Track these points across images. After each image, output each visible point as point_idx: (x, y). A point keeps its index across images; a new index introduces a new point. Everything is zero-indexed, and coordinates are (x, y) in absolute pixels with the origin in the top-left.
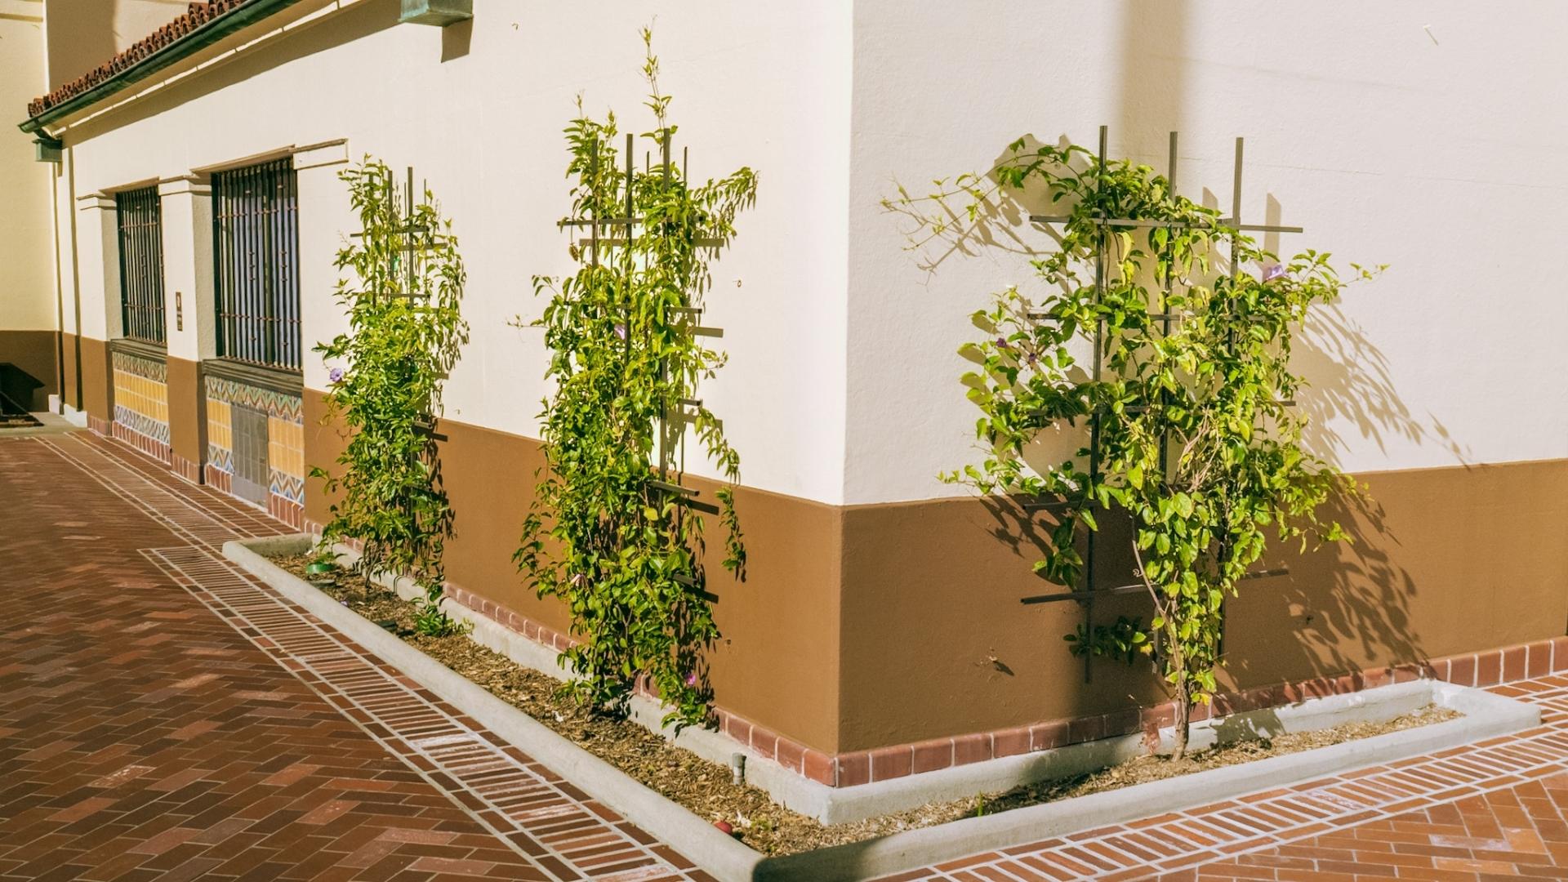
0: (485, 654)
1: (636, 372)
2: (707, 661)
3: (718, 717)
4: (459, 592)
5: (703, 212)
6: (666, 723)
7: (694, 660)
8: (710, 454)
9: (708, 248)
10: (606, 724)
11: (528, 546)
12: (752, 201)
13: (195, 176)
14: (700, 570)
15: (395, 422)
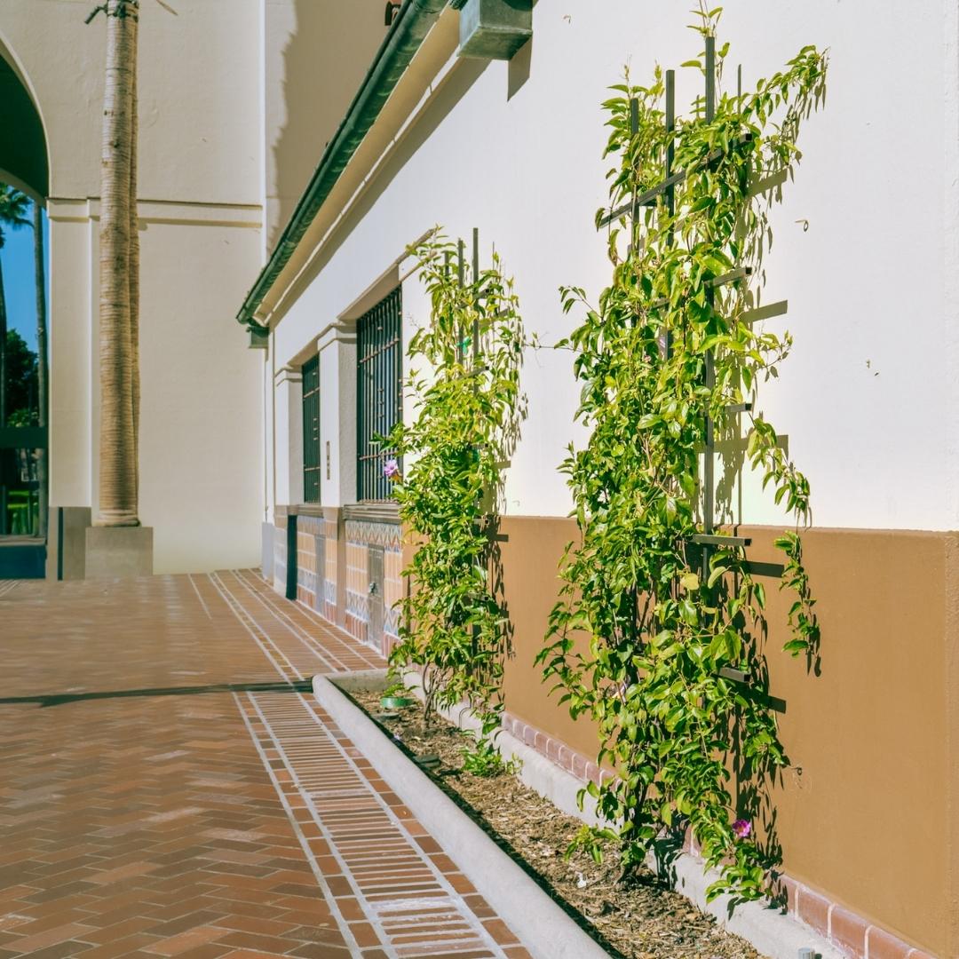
0: (529, 798)
1: (671, 383)
2: (773, 803)
3: (785, 890)
4: (515, 722)
5: (752, 127)
6: (712, 895)
7: (757, 801)
8: (766, 480)
9: (768, 192)
10: (640, 894)
11: (555, 646)
12: (821, 98)
13: (341, 323)
14: (762, 665)
15: (453, 521)
